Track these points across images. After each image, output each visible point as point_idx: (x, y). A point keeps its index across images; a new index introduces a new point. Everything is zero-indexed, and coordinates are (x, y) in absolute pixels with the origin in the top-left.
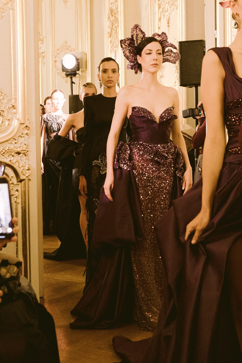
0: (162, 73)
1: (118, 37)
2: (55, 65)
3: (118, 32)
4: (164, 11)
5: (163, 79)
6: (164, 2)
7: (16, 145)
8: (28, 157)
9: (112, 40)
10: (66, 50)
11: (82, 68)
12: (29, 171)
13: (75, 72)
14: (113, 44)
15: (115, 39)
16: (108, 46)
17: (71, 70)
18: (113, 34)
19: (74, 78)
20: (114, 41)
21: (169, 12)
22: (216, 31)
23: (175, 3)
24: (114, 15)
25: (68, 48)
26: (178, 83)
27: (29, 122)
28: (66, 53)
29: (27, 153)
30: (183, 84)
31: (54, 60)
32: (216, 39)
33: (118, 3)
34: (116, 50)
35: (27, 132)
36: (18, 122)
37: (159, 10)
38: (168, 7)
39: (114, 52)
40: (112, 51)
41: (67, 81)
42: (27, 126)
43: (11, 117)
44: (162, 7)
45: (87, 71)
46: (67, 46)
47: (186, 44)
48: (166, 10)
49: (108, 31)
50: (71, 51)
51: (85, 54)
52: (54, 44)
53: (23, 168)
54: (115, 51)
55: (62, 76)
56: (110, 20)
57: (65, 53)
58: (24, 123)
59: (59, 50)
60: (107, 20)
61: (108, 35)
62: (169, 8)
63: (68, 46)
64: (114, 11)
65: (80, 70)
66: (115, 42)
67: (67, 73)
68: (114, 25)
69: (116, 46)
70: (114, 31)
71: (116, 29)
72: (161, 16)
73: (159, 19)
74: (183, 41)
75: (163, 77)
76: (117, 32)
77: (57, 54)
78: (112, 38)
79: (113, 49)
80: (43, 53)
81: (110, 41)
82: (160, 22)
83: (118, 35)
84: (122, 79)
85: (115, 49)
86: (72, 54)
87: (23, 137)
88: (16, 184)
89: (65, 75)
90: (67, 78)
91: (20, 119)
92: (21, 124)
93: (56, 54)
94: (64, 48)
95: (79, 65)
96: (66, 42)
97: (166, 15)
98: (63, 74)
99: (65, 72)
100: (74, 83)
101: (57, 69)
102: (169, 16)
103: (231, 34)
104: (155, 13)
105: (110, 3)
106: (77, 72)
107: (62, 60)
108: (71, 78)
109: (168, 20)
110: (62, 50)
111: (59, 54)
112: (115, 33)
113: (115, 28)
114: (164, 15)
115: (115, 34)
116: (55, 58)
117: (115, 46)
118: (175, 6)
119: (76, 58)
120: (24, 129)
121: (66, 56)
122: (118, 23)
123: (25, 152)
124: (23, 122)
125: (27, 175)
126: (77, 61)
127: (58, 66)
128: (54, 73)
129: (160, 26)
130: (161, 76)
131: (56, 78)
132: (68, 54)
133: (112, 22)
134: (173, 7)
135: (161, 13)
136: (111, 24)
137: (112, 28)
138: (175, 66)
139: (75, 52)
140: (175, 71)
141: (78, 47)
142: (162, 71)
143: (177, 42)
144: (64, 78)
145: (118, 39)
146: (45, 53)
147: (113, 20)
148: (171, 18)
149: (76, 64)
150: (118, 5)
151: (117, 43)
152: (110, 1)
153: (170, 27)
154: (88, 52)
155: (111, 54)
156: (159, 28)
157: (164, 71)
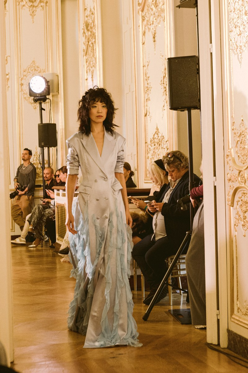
0: (148, 95)
1: (95, 54)
2: (22, 89)
3: (95, 49)
4: (149, 24)
5: (149, 102)
6: (149, 14)
9: (88, 58)
10: (34, 71)
11: (53, 92)
13: (45, 96)
14: (89, 63)
15: (91, 58)
16: (84, 66)
17: (40, 94)
18: (90, 51)
19: (44, 104)
20: (91, 60)
21: (155, 25)
23: (161, 15)
24: (90, 30)
25: (37, 69)
26: (167, 106)
28: (34, 74)
30: (173, 107)
31: (20, 83)
32: (211, 53)
33: (95, 16)
34: (93, 71)
37: (143, 23)
38: (153, 19)
39: (90, 72)
40: (88, 71)
41: (36, 107)
44: (146, 19)
45: (58, 96)
46: (34, 67)
47: (176, 61)
48: (151, 22)
49: (83, 48)
51: (57, 76)
52: (20, 65)
56: (86, 36)
59: (26, 71)
60: (82, 35)
61: (83, 53)
63: (36, 67)
64: (90, 25)
65: (51, 94)
66: (92, 61)
67: (36, 98)
68: (91, 41)
69: (93, 66)
70: (90, 49)
71: (93, 46)
72: (146, 29)
73: (143, 32)
74: (172, 57)
75: (149, 100)
76: (93, 50)
77: (24, 76)
78: (88, 56)
79: (89, 69)
80: (7, 75)
81: (86, 59)
82: (145, 37)
85: (91, 69)
86: (41, 75)
89: (33, 100)
90: (36, 104)
93: (22, 77)
94: (32, 69)
95: (50, 88)
96: (34, 62)
97: (152, 28)
98: (30, 99)
99: (33, 97)
100: (44, 110)
101: (24, 93)
102: (155, 30)
103: (229, 48)
104: (138, 26)
105: (85, 16)
106: (47, 97)
107: (29, 83)
108: (41, 104)
109: (154, 33)
110: (30, 71)
111: (26, 76)
112: (92, 51)
113: (91, 45)
114: (149, 28)
116: (21, 80)
117: (92, 65)
118: (162, 17)
119: (46, 80)
121: (34, 78)
122: (95, 39)
126: (47, 84)
127: (25, 90)
128: (21, 99)
129: (145, 41)
130: (147, 100)
131: (23, 104)
132: (36, 75)
133: (87, 38)
134: (159, 19)
135: (145, 26)
136: (86, 40)
137: (88, 45)
138: (163, 87)
139: (44, 73)
140: (163, 93)
141: (48, 68)
142: (148, 94)
143: (164, 59)
144: (32, 103)
145: (95, 57)
146: (10, 75)
147: (89, 36)
148: (157, 32)
149: (46, 87)
150: (94, 18)
151: (94, 62)
152: (85, 13)
153: (157, 42)
154: (60, 73)
155: (87, 75)
156: (143, 44)
157: (150, 93)
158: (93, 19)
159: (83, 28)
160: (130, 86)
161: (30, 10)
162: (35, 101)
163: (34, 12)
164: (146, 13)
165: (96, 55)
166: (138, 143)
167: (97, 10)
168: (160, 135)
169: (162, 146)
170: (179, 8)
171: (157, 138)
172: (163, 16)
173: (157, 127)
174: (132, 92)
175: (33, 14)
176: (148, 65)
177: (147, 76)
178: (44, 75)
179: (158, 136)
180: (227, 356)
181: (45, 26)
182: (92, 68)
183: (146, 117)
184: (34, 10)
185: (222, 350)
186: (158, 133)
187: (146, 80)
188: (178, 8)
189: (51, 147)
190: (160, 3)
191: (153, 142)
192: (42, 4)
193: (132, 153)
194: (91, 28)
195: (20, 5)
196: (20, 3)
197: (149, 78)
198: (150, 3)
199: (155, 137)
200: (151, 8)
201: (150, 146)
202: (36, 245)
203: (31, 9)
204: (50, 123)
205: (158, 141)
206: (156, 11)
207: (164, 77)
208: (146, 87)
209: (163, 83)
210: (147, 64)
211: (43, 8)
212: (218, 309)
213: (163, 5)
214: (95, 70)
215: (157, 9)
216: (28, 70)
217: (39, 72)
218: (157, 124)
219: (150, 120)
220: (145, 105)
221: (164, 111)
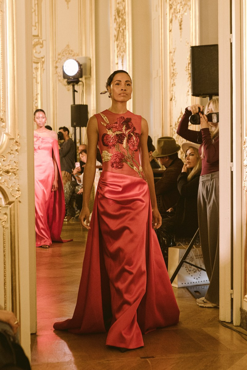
1: (125, 40)
2: (56, 72)
3: (125, 34)
4: (176, 12)
5: (174, 87)
6: (176, 2)
7: (4, 163)
8: (18, 176)
9: (119, 44)
10: (68, 54)
11: (85, 74)
12: (19, 192)
13: (78, 79)
14: (120, 48)
15: (122, 43)
16: (115, 51)
17: (73, 77)
18: (120, 37)
19: (77, 86)
21: (181, 13)
22: (231, 34)
23: (188, 3)
24: (121, 16)
25: (71, 53)
26: (190, 93)
27: (19, 137)
29: (17, 172)
30: (195, 94)
31: (55, 66)
32: (231, 44)
33: (125, 3)
35: (17, 148)
36: (7, 137)
37: (171, 11)
38: (180, 7)
39: (121, 56)
40: (119, 56)
41: (70, 89)
42: (17, 142)
44: (174, 7)
45: (91, 79)
46: (69, 51)
47: (199, 49)
48: (178, 11)
49: (115, 33)
50: (74, 56)
51: (89, 59)
52: (55, 48)
53: (13, 188)
54: (122, 56)
55: (64, 83)
56: (117, 22)
57: (67, 58)
58: (14, 138)
59: (61, 55)
60: (114, 21)
61: (114, 38)
62: (181, 9)
64: (121, 12)
65: (84, 77)
66: (122, 46)
67: (69, 80)
68: (121, 27)
69: (124, 51)
70: (121, 35)
71: (124, 32)
72: (173, 17)
73: (171, 20)
74: (196, 45)
75: (175, 85)
76: (124, 35)
78: (119, 41)
79: (120, 54)
80: (42, 58)
81: (117, 45)
82: (172, 24)
83: (126, 38)
85: (122, 54)
86: (75, 59)
87: (13, 153)
88: (4, 207)
89: (67, 82)
90: (69, 86)
91: (10, 134)
92: (11, 139)
93: (57, 59)
94: (66, 53)
95: (82, 71)
96: (68, 46)
97: (178, 16)
98: (64, 81)
99: (67, 80)
100: (77, 92)
101: (58, 76)
102: (181, 17)
104: (165, 14)
105: (117, 4)
106: (80, 79)
107: (63, 66)
108: (73, 86)
109: (180, 21)
111: (60, 59)
113: (122, 31)
114: (175, 16)
115: (122, 37)
116: (56, 63)
117: (122, 50)
118: (188, 6)
119: (79, 63)
120: (14, 145)
121: (67, 61)
122: (125, 25)
123: (15, 171)
124: (12, 137)
125: (17, 197)
126: (80, 67)
127: (59, 73)
128: (55, 81)
129: (172, 28)
130: (172, 85)
131: (57, 86)
132: (70, 59)
133: (119, 24)
134: (185, 7)
135: (172, 14)
136: (117, 26)
137: (119, 30)
138: (187, 73)
139: (78, 57)
140: (188, 79)
141: (81, 52)
142: (173, 79)
144: (65, 85)
145: (125, 43)
146: (45, 58)
147: (120, 22)
148: (183, 19)
149: (79, 70)
150: (125, 5)
151: (124, 47)
153: (183, 30)
154: (93, 57)
155: (118, 59)
156: (170, 31)
157: (176, 78)
159: (115, 14)
160: (157, 71)
162: (69, 83)
164: (173, 2)
166: (164, 127)
173: (181, 112)
174: (159, 77)
175: (68, 1)
176: (174, 52)
177: (174, 62)
178: (77, 58)
180: (239, 334)
182: (122, 52)
183: (171, 101)
185: (235, 328)
187: (172, 66)
189: (83, 127)
193: (158, 136)
194: (122, 14)
197: (175, 64)
201: (174, 130)
202: (68, 219)
204: (83, 104)
207: (189, 64)
208: (172, 72)
209: (188, 69)
210: (173, 50)
212: (232, 288)
214: (125, 55)
216: (63, 53)
217: (72, 56)
218: (181, 109)
219: (175, 105)
220: (171, 90)
221: (188, 96)
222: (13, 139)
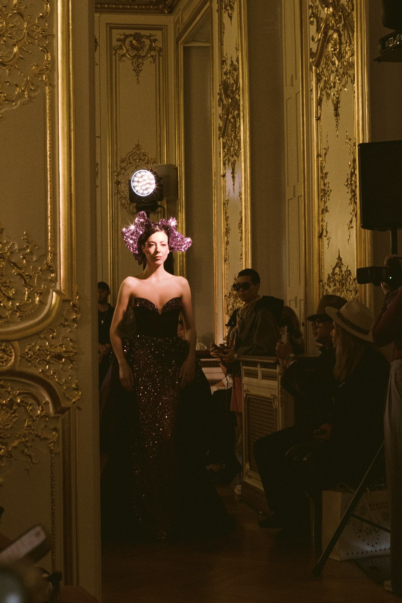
0: (325, 203)
1: (238, 135)
2: (118, 190)
3: (237, 126)
4: (329, 87)
5: (326, 215)
6: (328, 70)
7: (53, 342)
8: (76, 364)
9: (226, 141)
10: (137, 161)
11: (168, 195)
12: (78, 391)
13: (156, 202)
14: (229, 150)
15: (232, 141)
16: (220, 154)
17: (147, 198)
18: (229, 131)
19: (153, 215)
20: (231, 144)
21: (338, 88)
23: (349, 72)
24: (231, 95)
25: (142, 158)
26: (357, 222)
27: (79, 298)
28: (139, 166)
29: (75, 357)
31: (116, 180)
33: (238, 73)
34: (235, 161)
35: (75, 317)
36: (59, 298)
37: (318, 85)
38: (335, 78)
39: (230, 163)
40: (227, 162)
42: (74, 306)
43: (46, 287)
44: (324, 78)
45: (177, 202)
46: (139, 154)
48: (332, 84)
49: (219, 124)
50: (148, 163)
51: (174, 168)
52: (115, 151)
53: (67, 385)
54: (232, 163)
56: (223, 105)
57: (136, 167)
58: (70, 299)
59: (125, 161)
60: (218, 104)
61: (218, 132)
62: (338, 81)
63: (141, 154)
64: (231, 88)
65: (165, 199)
66: (233, 145)
67: (140, 204)
68: (231, 113)
69: (235, 154)
70: (230, 126)
71: (235, 121)
72: (323, 95)
73: (319, 101)
74: (365, 143)
75: (327, 211)
76: (236, 128)
77: (122, 169)
78: (227, 138)
79: (229, 159)
81: (223, 143)
82: (321, 108)
83: (239, 132)
84: (245, 216)
85: (232, 160)
86: (150, 169)
87: (68, 326)
88: (53, 417)
89: (136, 208)
91: (62, 292)
92: (64, 301)
93: (119, 170)
94: (135, 158)
95: (163, 188)
96: (138, 146)
97: (332, 94)
98: (131, 206)
99: (136, 204)
101: (121, 197)
102: (337, 96)
105: (223, 73)
106: (159, 203)
107: (130, 182)
109: (335, 103)
110: (131, 161)
111: (124, 169)
112: (233, 129)
113: (232, 120)
114: (327, 94)
116: (117, 176)
117: (232, 153)
118: (350, 77)
119: (156, 176)
120: (70, 311)
121: (137, 173)
122: (239, 110)
123: (71, 355)
124: (67, 297)
125: (74, 400)
126: (158, 182)
127: (123, 192)
128: (116, 206)
129: (320, 114)
130: (323, 210)
131: (120, 214)
132: (141, 169)
133: (226, 108)
134: (344, 79)
135: (321, 90)
136: (224, 112)
137: (227, 119)
138: (349, 190)
139: (154, 165)
140: (350, 199)
141: (160, 156)
142: (324, 201)
143: (353, 145)
144: (133, 214)
145: (238, 140)
147: (228, 104)
148: (342, 99)
149: (156, 188)
150: (238, 76)
151: (236, 147)
152: (222, 69)
153: (341, 117)
154: (180, 166)
155: (225, 168)
156: (318, 119)
157: (329, 200)
158: (235, 77)
159: (219, 92)
160: (294, 187)
161: (133, 63)
163: (140, 66)
164: (323, 69)
165: (240, 136)
166: (308, 281)
167: (242, 63)
168: (344, 269)
169: (347, 287)
170: (379, 63)
171: (338, 273)
172: (352, 75)
173: (339, 256)
174: (299, 197)
175: (137, 70)
176: (325, 154)
177: (324, 171)
178: (154, 167)
179: (341, 271)
181: (158, 88)
182: (233, 157)
183: (320, 239)
184: (139, 63)
186: (342, 266)
187: (322, 178)
188: (377, 62)
190: (346, 53)
191: (332, 279)
192: (153, 53)
193: (296, 297)
194: (233, 92)
195: (117, 55)
196: (118, 51)
197: (327, 176)
198: (331, 53)
199: (336, 272)
200: (332, 62)
201: (326, 287)
203: (135, 60)
205: (341, 278)
206: (340, 66)
207: (353, 174)
208: (321, 189)
209: (351, 184)
210: (324, 151)
211: (154, 59)
213: (351, 56)
214: (237, 161)
215: (342, 63)
216: (129, 160)
217: (145, 163)
218: (339, 251)
219: (328, 244)
220: (320, 219)
221: (351, 230)
222: (69, 301)
